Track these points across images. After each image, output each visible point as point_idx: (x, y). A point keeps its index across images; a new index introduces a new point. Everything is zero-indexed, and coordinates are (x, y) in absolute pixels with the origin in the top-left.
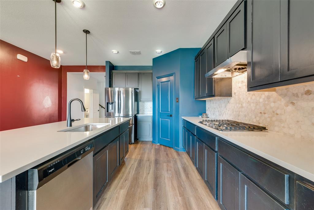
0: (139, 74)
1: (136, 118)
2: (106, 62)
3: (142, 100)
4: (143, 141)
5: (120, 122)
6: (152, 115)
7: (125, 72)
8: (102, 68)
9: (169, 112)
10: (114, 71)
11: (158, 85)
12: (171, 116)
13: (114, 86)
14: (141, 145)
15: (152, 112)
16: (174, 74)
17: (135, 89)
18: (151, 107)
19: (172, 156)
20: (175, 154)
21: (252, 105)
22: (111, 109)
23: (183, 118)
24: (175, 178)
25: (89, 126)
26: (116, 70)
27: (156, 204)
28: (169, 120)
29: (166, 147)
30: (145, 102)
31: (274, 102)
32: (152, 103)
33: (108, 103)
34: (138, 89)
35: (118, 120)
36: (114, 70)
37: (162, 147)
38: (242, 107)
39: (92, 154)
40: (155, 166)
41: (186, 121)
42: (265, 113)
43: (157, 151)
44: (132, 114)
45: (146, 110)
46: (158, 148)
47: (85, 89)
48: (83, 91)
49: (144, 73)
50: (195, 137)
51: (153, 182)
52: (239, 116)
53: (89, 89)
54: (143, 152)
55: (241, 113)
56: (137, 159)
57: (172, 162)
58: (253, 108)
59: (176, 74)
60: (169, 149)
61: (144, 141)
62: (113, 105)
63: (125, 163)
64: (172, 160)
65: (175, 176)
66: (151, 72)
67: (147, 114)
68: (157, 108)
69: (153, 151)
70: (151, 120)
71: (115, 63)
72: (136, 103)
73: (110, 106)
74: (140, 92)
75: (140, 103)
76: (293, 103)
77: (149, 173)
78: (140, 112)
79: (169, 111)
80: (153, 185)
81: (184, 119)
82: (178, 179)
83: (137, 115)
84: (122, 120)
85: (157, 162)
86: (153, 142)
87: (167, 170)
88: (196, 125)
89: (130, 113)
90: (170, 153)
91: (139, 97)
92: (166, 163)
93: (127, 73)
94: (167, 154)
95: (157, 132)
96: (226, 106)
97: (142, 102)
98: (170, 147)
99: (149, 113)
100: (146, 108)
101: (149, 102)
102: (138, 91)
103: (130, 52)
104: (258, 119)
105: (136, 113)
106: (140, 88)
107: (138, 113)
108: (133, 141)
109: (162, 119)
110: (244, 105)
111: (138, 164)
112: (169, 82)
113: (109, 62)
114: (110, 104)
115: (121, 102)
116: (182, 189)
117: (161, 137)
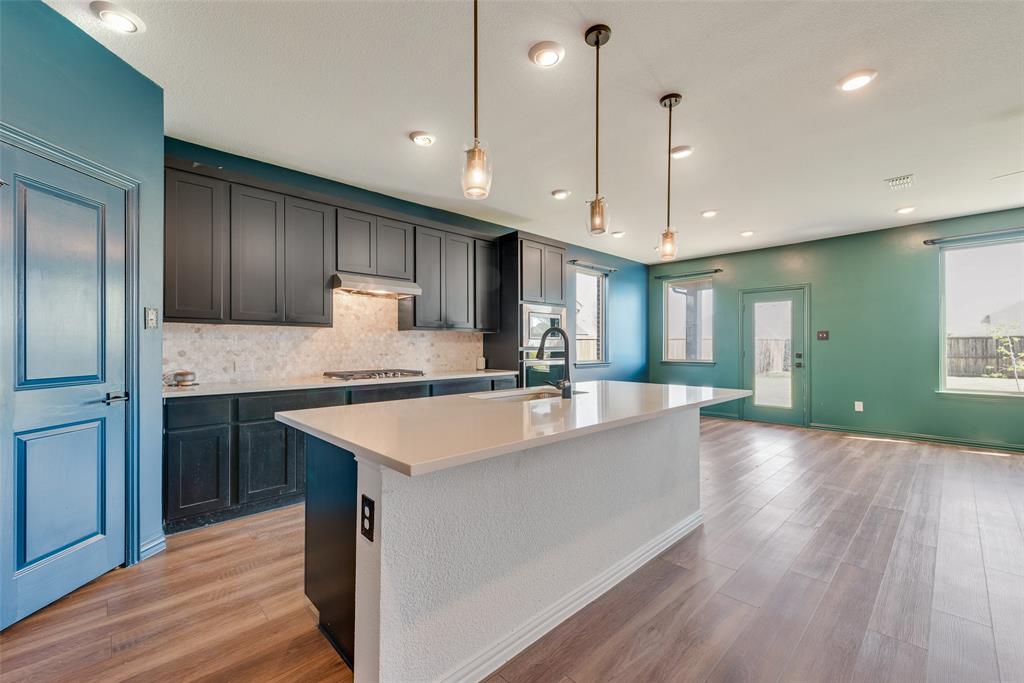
21: (367, 344)
31: (397, 342)
38: (348, 348)
42: (386, 355)
52: (340, 362)
55: (344, 357)
58: (370, 349)
76: (414, 344)
96: (295, 346)
104: (377, 362)
110: (352, 344)
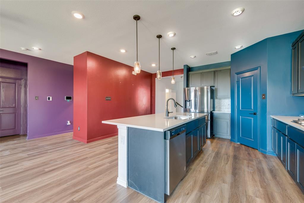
0: (215, 72)
1: (212, 114)
2: (184, 66)
3: (218, 97)
4: (219, 138)
5: (196, 117)
6: (230, 112)
7: (201, 71)
8: (180, 71)
9: (251, 110)
10: (190, 73)
11: (238, 82)
12: (255, 114)
13: (190, 85)
14: (218, 141)
15: (230, 110)
16: (259, 68)
17: (211, 87)
18: (229, 105)
19: (256, 156)
20: (260, 156)
22: (188, 106)
23: (272, 117)
24: (257, 174)
25: (177, 117)
26: (192, 71)
27: (234, 185)
28: (252, 119)
29: (248, 147)
30: (222, 99)
32: (230, 100)
33: (186, 101)
34: (214, 86)
35: (195, 115)
36: (190, 71)
37: (243, 146)
39: (185, 133)
40: (233, 160)
41: (277, 120)
43: (236, 149)
44: (208, 111)
45: (222, 107)
46: (238, 146)
47: (166, 89)
48: (165, 91)
49: (220, 71)
50: (286, 137)
51: (231, 170)
53: (168, 89)
54: (220, 147)
56: (214, 151)
57: (254, 161)
59: (261, 67)
60: (253, 150)
61: (221, 137)
62: (190, 102)
63: (203, 152)
64: (255, 160)
65: (258, 173)
66: (229, 67)
67: (224, 111)
68: (236, 105)
69: (231, 148)
70: (229, 118)
71: (191, 65)
72: (212, 100)
73: (187, 103)
74: (216, 89)
75: (216, 101)
77: (227, 164)
78: (216, 109)
79: (252, 108)
80: (231, 172)
81: (273, 119)
82: (261, 176)
83: (213, 112)
84: (199, 116)
85: (235, 158)
86: (232, 140)
87: (248, 167)
88: (288, 125)
89: (206, 110)
90: (253, 154)
91: (215, 94)
92: (246, 160)
93: (202, 73)
94: (249, 154)
95: (236, 130)
97: (218, 100)
98: (253, 148)
99: (226, 110)
100: (223, 105)
101: (226, 99)
102: (214, 88)
103: (207, 54)
105: (212, 110)
106: (216, 85)
107: (214, 110)
108: (209, 136)
109: (242, 117)
111: (215, 154)
112: (252, 78)
113: (187, 65)
114: (188, 101)
115: (197, 100)
116: (265, 184)
117: (242, 136)
